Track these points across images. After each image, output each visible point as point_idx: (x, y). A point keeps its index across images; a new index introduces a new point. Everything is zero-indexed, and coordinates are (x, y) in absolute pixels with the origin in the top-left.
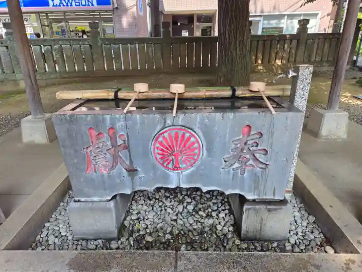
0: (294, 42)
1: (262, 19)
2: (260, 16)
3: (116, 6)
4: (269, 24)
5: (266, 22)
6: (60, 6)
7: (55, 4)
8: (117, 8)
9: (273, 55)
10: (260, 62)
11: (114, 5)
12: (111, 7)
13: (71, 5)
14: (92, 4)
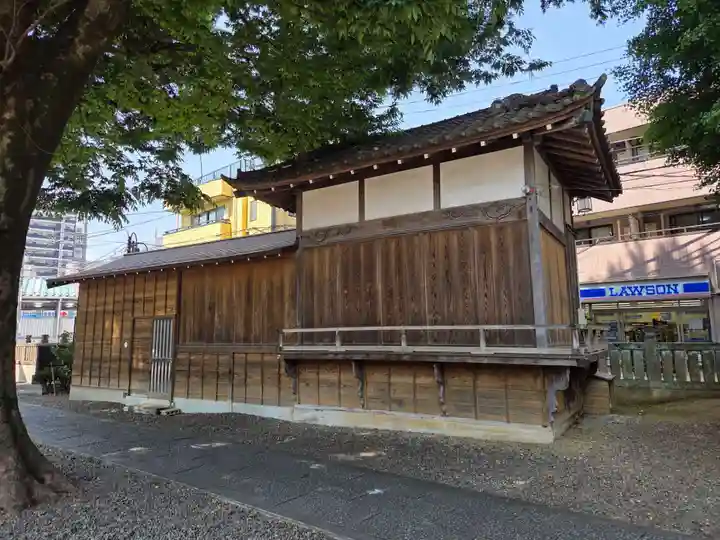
3: (718, 291)
6: (621, 295)
7: (614, 293)
11: (712, 290)
12: (708, 294)
13: (640, 294)
14: (676, 291)
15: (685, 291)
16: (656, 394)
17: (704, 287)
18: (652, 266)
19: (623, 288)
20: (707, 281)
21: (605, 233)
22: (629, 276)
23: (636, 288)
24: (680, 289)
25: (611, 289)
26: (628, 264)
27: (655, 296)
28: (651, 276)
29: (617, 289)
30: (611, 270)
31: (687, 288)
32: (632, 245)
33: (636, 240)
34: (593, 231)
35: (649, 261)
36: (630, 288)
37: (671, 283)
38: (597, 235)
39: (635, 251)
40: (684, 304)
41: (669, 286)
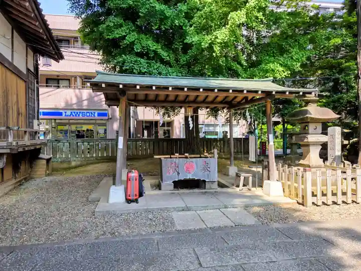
0: (222, 142)
1: (204, 126)
2: (203, 124)
3: (110, 117)
4: (209, 129)
5: (206, 128)
6: (70, 116)
7: (67, 115)
8: (111, 118)
9: (212, 148)
10: (206, 152)
11: (109, 116)
12: (107, 118)
13: (79, 116)
14: (94, 116)
15: (98, 116)
16: (73, 164)
17: (105, 115)
18: (85, 103)
19: (72, 113)
20: (107, 112)
21: (66, 83)
22: (75, 107)
23: (77, 113)
24: (96, 115)
25: (66, 112)
26: (74, 101)
27: (86, 117)
28: (84, 108)
29: (69, 113)
30: (67, 103)
31: (99, 115)
32: (77, 91)
33: (79, 89)
34: (60, 81)
35: (84, 100)
36: (74, 113)
37: (93, 112)
38: (62, 83)
39: (79, 94)
40: (98, 122)
41: (92, 113)
